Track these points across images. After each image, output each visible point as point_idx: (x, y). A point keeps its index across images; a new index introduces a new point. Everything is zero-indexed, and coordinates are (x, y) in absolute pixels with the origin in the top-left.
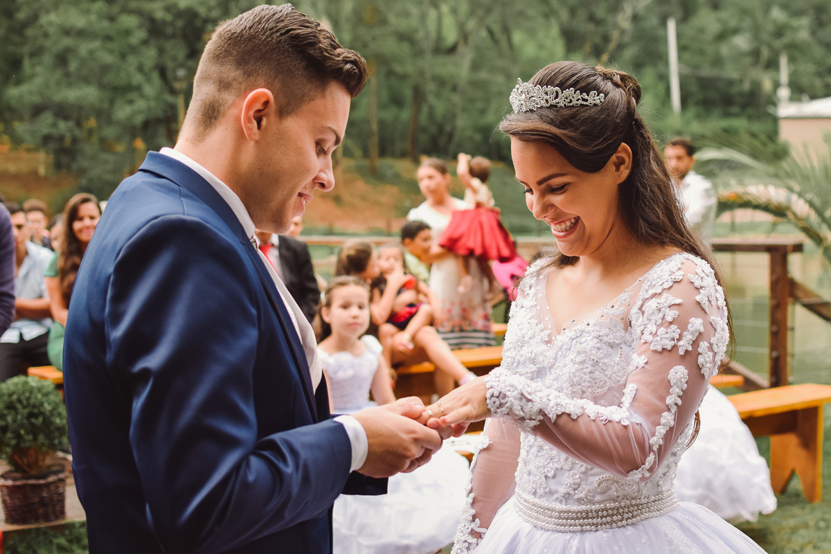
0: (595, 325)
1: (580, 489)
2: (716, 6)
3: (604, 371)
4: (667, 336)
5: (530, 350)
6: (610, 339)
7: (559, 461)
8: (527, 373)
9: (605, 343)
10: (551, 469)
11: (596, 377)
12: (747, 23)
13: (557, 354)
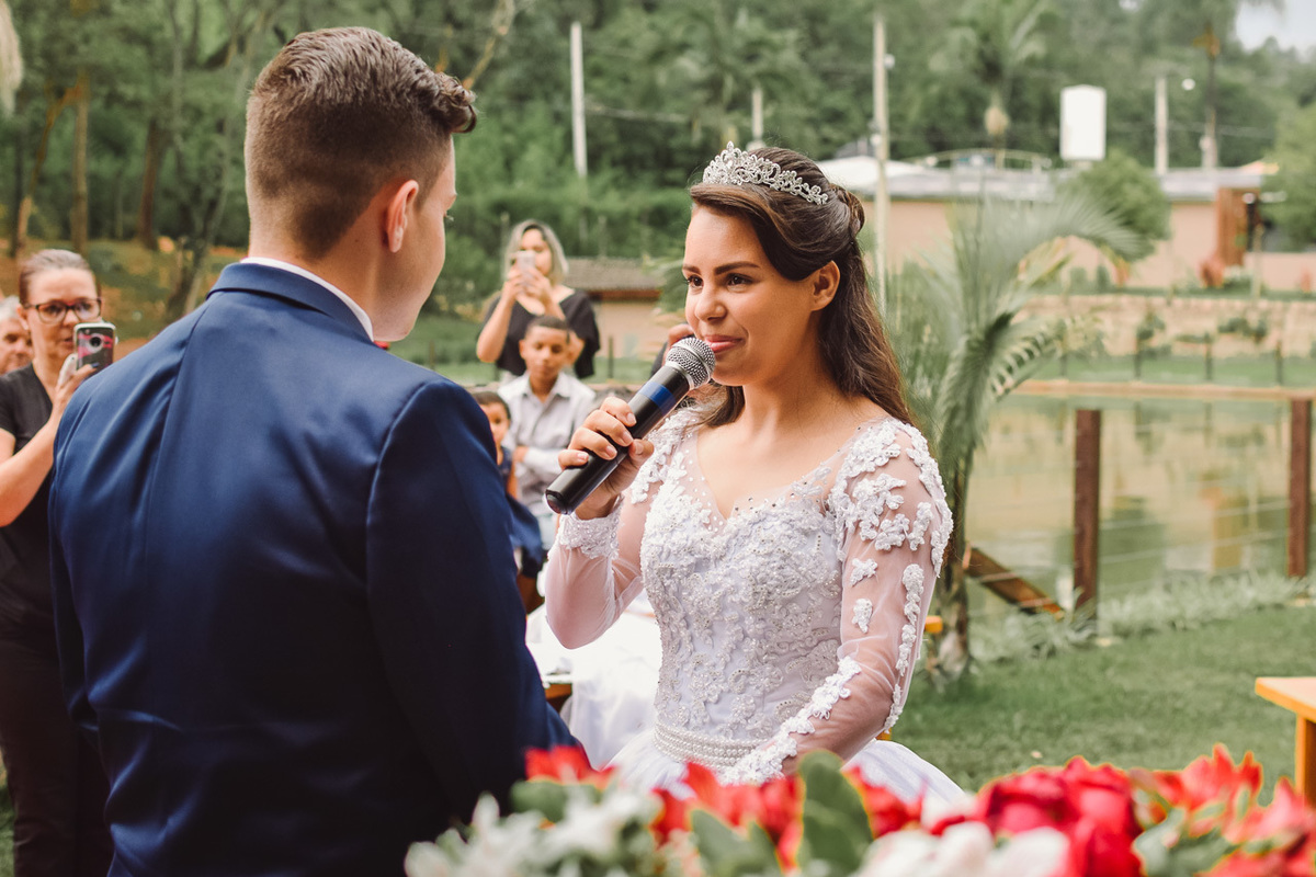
0: (784, 506)
1: (755, 717)
2: (650, 7)
3: (797, 566)
4: (893, 529)
5: (685, 535)
6: (805, 524)
7: (726, 681)
8: (682, 566)
9: (797, 529)
10: (714, 691)
11: (787, 574)
12: (700, 35)
13: (729, 541)
